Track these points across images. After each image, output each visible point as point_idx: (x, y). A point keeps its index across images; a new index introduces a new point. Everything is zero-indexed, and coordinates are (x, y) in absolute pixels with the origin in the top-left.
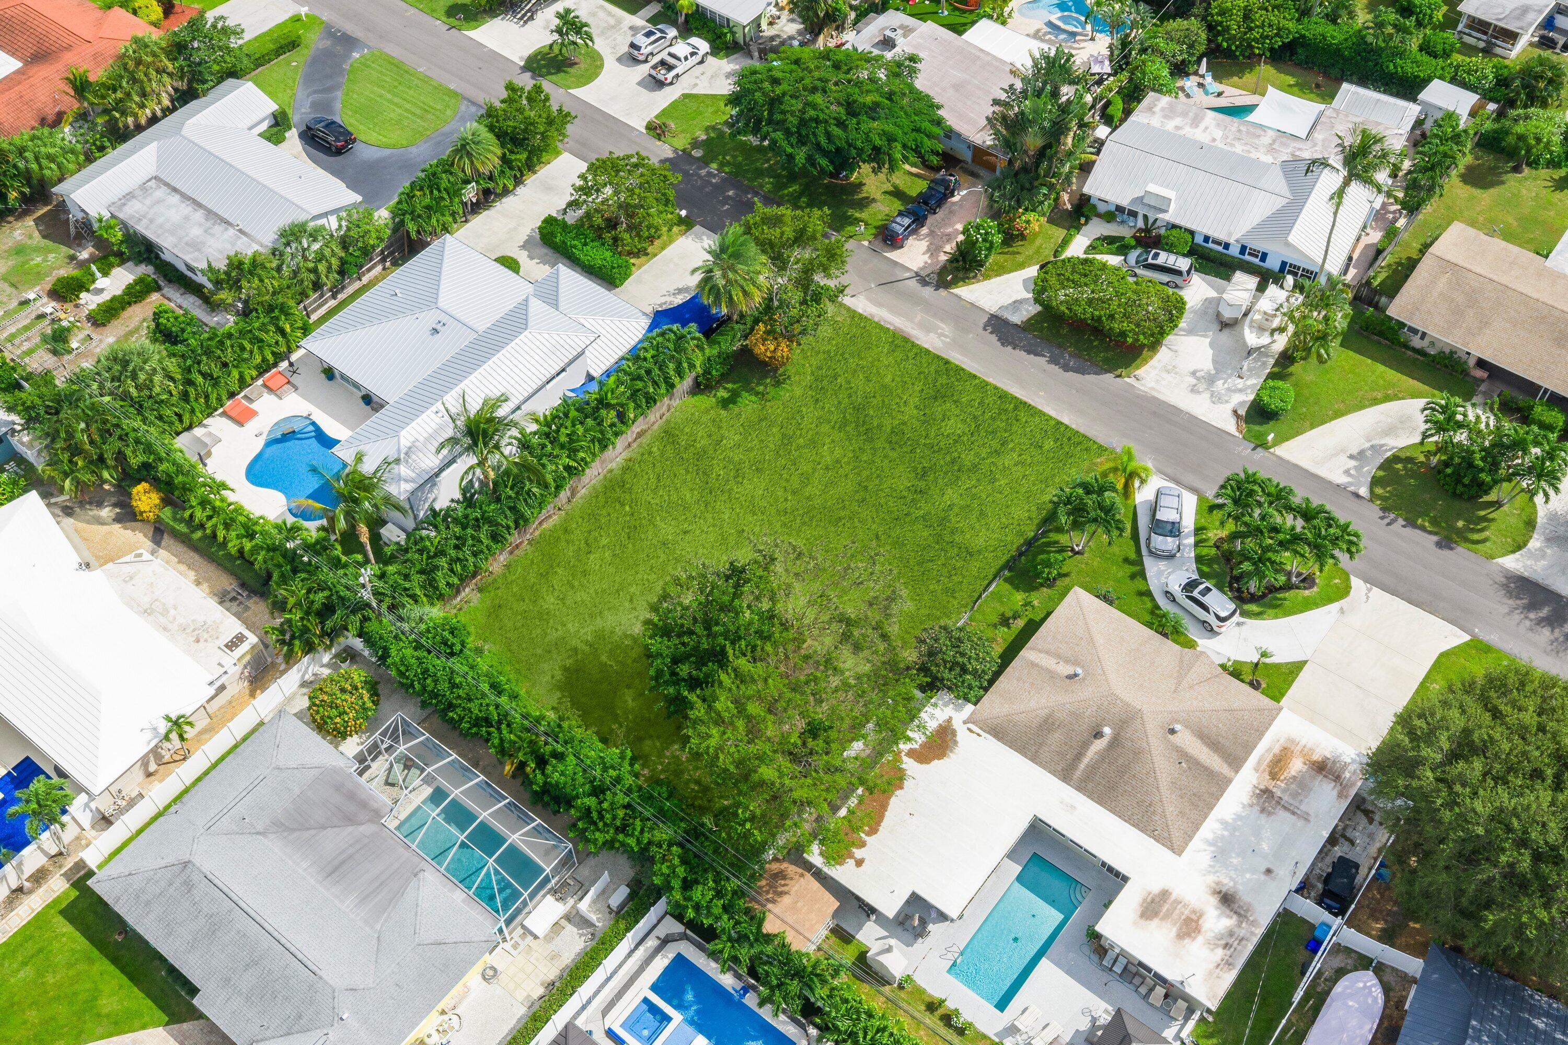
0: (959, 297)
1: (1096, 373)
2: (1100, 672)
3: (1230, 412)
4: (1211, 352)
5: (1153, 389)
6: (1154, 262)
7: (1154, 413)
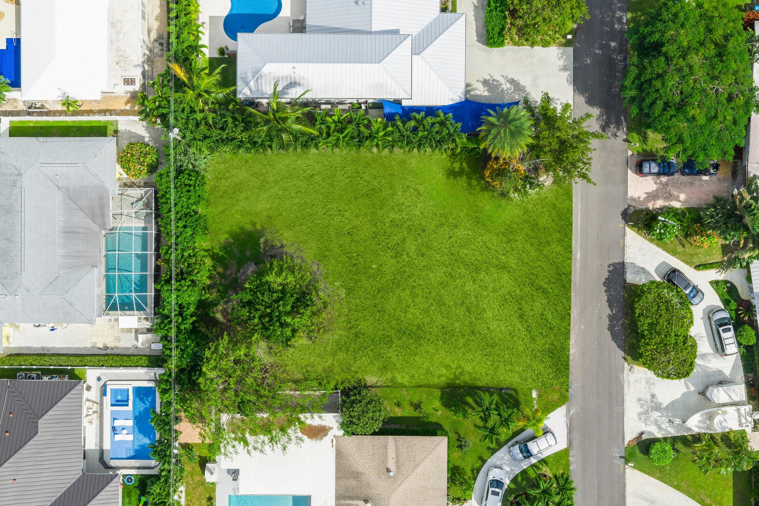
0: (624, 235)
1: (619, 346)
2: (399, 483)
3: (640, 431)
4: (679, 396)
5: (629, 382)
6: (721, 332)
7: (611, 393)
